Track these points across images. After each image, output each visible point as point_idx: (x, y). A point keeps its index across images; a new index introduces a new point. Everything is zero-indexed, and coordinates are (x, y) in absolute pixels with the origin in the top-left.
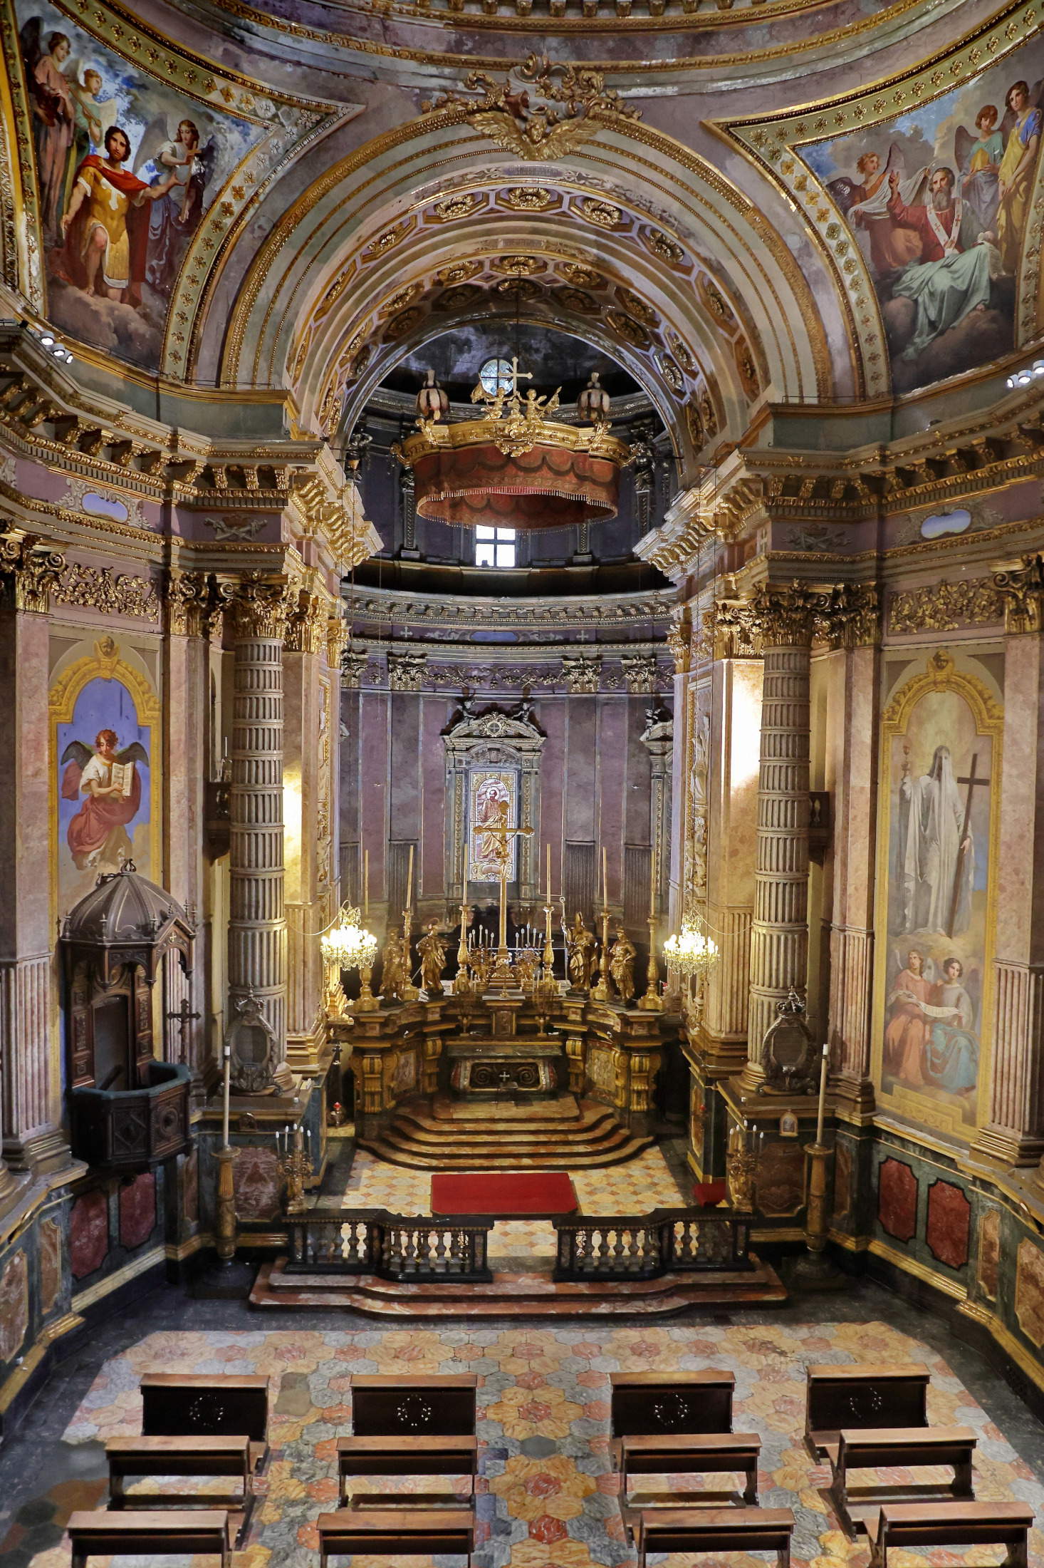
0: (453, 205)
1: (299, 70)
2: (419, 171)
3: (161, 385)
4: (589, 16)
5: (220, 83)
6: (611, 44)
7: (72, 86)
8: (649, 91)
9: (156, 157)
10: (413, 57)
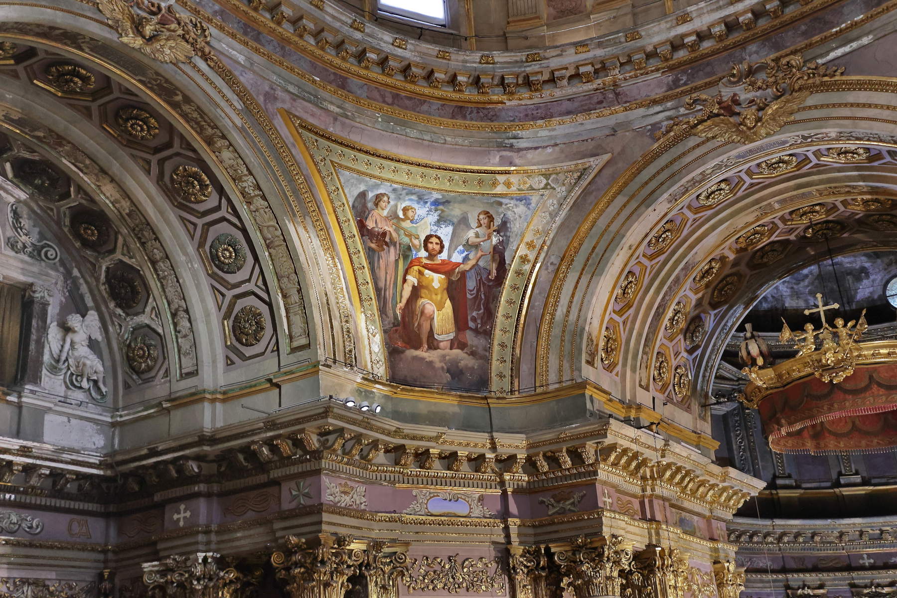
0: (710, 195)
1: (557, 148)
2: (662, 184)
3: (489, 401)
4: (777, 17)
5: (501, 178)
6: (803, 28)
7: (395, 221)
8: (847, 49)
9: (464, 243)
10: (641, 106)
